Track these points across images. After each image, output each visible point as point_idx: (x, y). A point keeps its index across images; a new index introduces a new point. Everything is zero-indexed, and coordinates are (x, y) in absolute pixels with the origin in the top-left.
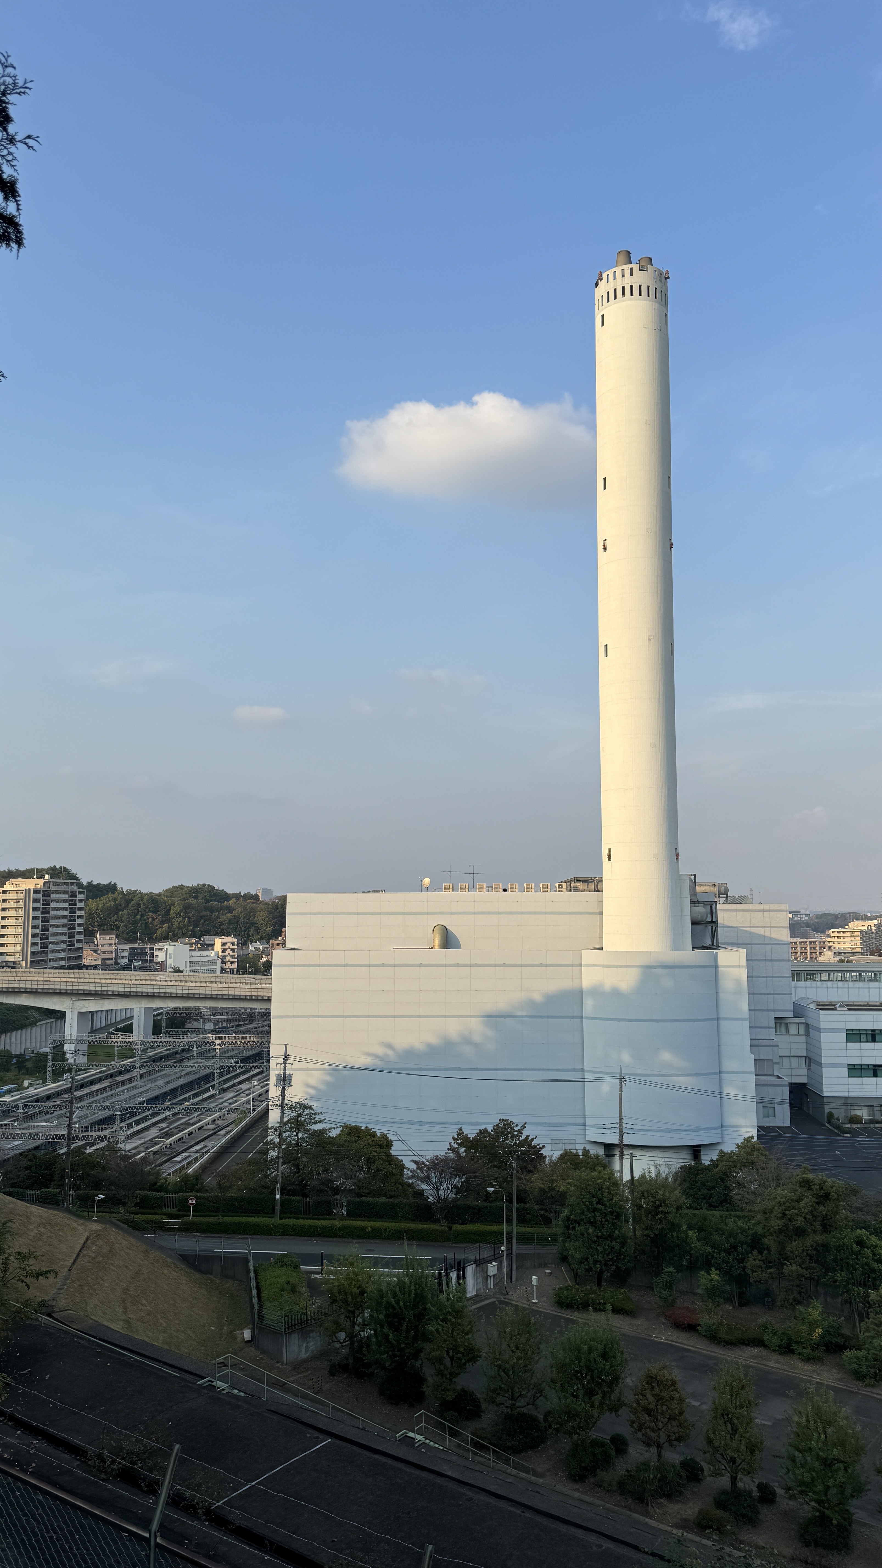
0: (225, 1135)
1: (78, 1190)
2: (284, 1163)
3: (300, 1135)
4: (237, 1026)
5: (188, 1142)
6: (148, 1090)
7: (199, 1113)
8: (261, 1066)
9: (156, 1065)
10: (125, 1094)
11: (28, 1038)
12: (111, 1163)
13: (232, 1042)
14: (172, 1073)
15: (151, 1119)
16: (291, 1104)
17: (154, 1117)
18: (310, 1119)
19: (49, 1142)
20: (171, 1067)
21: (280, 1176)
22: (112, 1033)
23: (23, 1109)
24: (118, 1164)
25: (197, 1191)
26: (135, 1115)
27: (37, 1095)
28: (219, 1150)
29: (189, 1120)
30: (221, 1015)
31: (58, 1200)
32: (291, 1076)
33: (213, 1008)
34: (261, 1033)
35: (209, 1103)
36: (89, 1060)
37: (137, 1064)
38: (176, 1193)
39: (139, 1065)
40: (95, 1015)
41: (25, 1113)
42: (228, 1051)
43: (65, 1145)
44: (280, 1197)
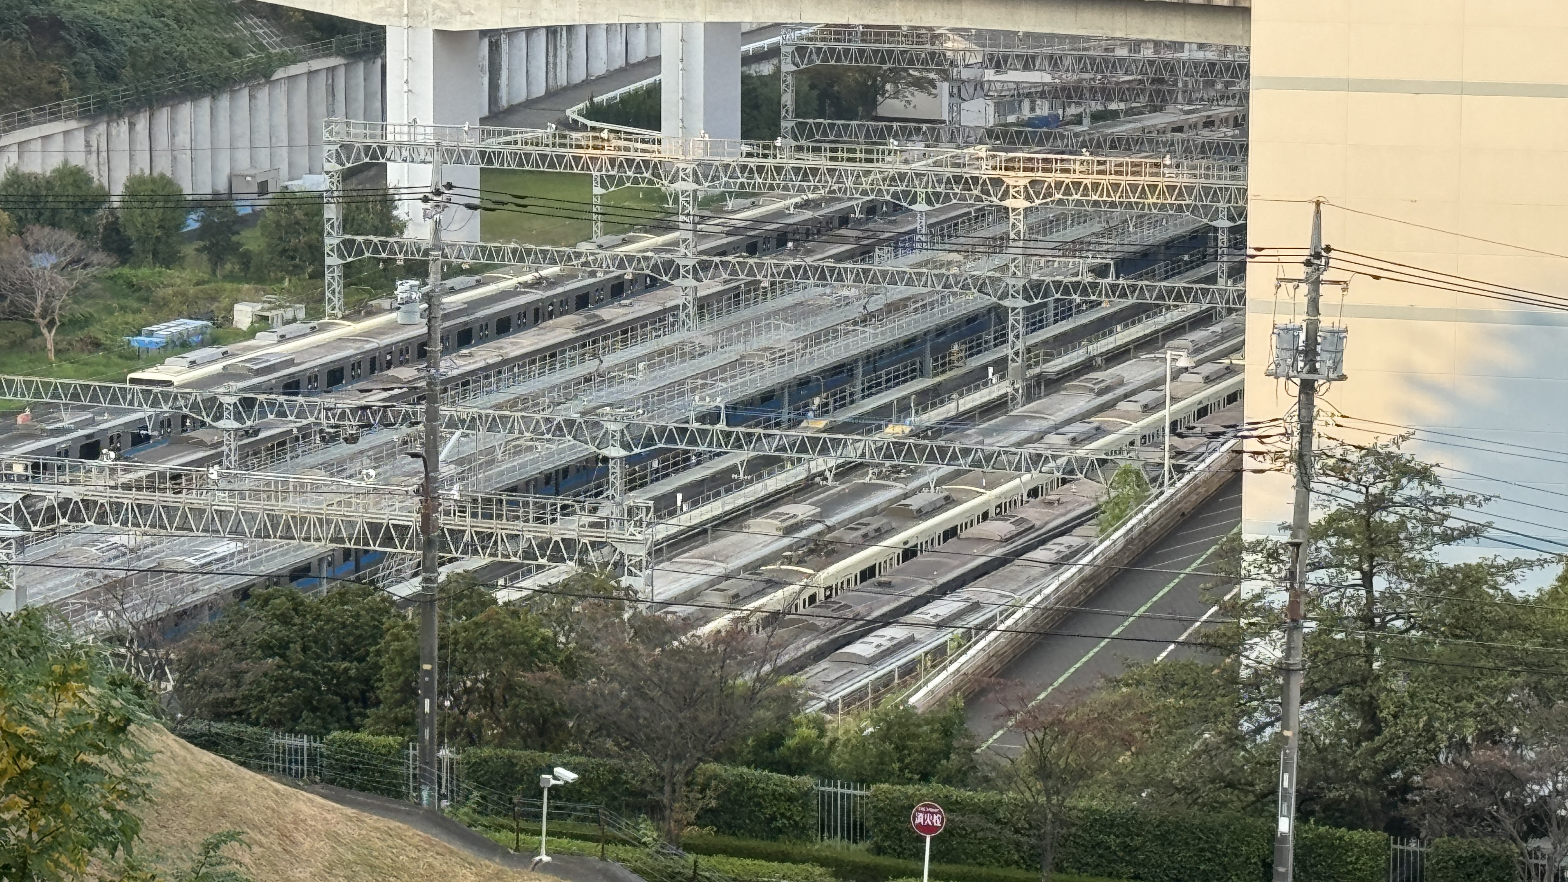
0: (1056, 565)
1: (472, 743)
2: (1309, 693)
3: (1380, 583)
4: (1096, 117)
5: (906, 584)
6: (733, 365)
7: (946, 469)
8: (1205, 292)
9: (760, 266)
10: (640, 377)
11: (243, 129)
12: (598, 645)
13: (1077, 185)
14: (828, 300)
15: (750, 482)
16: (1338, 452)
17: (760, 477)
18: (1426, 521)
19: (347, 552)
20: (823, 277)
21: (1294, 743)
22: (575, 126)
23: (238, 418)
24: (624, 651)
25: (947, 781)
26: (681, 462)
27: (290, 363)
28: (1034, 624)
29: (906, 496)
30: (1026, 67)
31: (396, 775)
32: (1338, 335)
33: (994, 34)
34: (1204, 150)
35: (988, 433)
36: (488, 231)
37: (686, 258)
38: (863, 781)
39: (690, 263)
40: (504, 46)
41: (247, 434)
42: (1058, 221)
43: (408, 567)
44: (1297, 831)
